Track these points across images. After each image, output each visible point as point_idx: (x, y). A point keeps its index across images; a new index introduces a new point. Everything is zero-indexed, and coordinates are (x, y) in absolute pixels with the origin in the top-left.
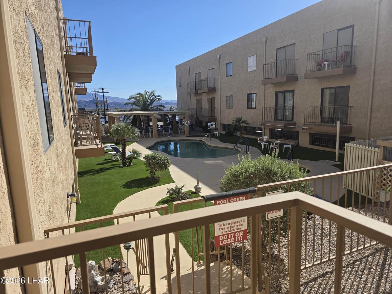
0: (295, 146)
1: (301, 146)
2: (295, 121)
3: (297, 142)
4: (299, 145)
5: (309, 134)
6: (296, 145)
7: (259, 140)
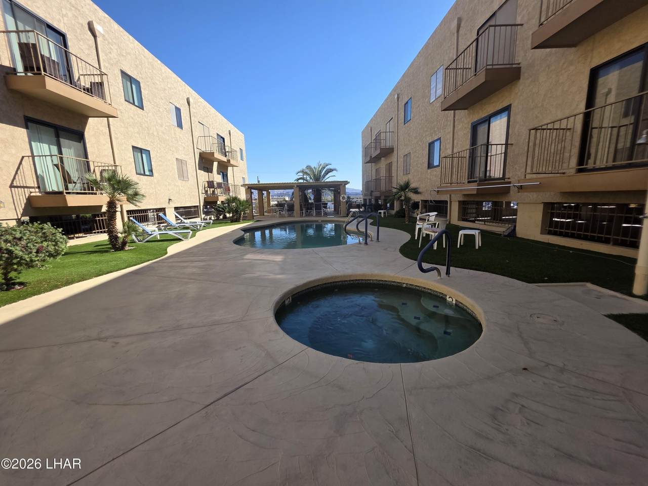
0: (505, 236)
1: (520, 236)
2: (509, 178)
3: (513, 228)
4: (516, 234)
5: (542, 206)
6: (506, 234)
7: (418, 219)
